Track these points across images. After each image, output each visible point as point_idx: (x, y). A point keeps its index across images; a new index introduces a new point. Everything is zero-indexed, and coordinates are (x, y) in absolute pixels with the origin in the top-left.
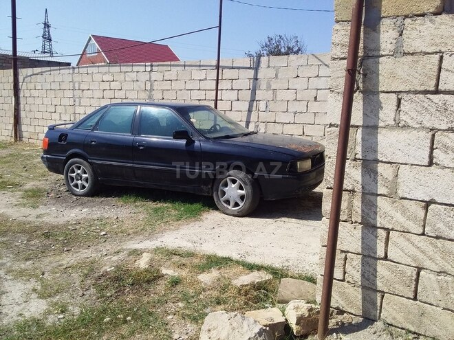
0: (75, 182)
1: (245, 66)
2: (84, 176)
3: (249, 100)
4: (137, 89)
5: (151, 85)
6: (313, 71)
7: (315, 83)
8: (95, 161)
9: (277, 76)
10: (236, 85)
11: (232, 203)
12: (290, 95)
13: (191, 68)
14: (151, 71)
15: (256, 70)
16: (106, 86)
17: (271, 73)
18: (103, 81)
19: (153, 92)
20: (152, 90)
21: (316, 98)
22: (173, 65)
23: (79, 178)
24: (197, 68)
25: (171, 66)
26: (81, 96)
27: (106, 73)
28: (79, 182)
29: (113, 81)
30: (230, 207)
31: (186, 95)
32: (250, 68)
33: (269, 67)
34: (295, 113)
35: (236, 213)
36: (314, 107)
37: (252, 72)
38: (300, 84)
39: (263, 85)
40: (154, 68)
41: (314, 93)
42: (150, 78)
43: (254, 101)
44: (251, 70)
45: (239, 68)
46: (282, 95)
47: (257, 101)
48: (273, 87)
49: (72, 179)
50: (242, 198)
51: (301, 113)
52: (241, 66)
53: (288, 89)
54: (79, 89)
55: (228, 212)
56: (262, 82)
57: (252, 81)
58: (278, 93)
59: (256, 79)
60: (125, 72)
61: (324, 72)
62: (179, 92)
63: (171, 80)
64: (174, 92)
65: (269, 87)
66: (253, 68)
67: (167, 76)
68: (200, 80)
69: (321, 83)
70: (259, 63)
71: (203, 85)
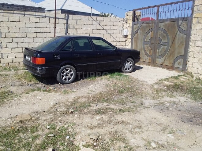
0: (64, 77)
1: (62, 18)
2: (70, 73)
3: (65, 33)
6: (90, 23)
7: (91, 27)
9: (77, 23)
12: (83, 31)
13: (29, 16)
17: (74, 22)
23: (67, 75)
28: (67, 77)
31: (27, 30)
33: (73, 19)
38: (86, 27)
39: (71, 27)
41: (91, 31)
43: (67, 33)
44: (65, 20)
46: (79, 31)
47: (69, 33)
48: (76, 28)
50: (131, 67)
52: (60, 17)
53: (82, 29)
55: (127, 72)
56: (70, 25)
57: (65, 24)
59: (67, 24)
61: (94, 23)
62: (21, 29)
63: (15, 22)
64: (18, 28)
65: (74, 28)
66: (66, 19)
67: (11, 19)
68: (36, 23)
69: (94, 27)
70: (68, 17)
71: (38, 25)
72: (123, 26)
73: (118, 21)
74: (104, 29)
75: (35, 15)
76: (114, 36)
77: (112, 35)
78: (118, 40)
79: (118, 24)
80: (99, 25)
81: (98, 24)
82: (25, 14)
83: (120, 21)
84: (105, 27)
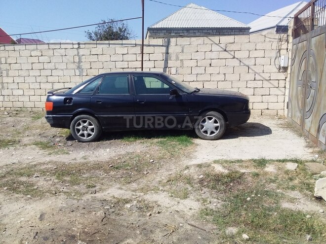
0: (81, 132)
1: (159, 44)
2: (90, 127)
3: (163, 67)
4: (66, 61)
5: (79, 59)
6: (208, 48)
7: (209, 55)
8: (102, 116)
9: (183, 51)
10: (152, 57)
11: (209, 132)
12: (193, 63)
13: (114, 46)
14: (79, 48)
15: (167, 47)
16: (35, 60)
17: (179, 49)
18: (31, 56)
19: (82, 64)
20: (80, 62)
21: (210, 64)
22: (99, 44)
23: (85, 129)
24: (120, 46)
25: (97, 44)
26: (8, 68)
27: (34, 50)
28: (85, 132)
29: (42, 55)
30: (208, 135)
31: (112, 65)
32: (162, 46)
33: (176, 45)
34: (197, 74)
35: (213, 138)
36: (210, 70)
37: (164, 49)
38: (199, 56)
39: (173, 57)
40: (81, 45)
41: (209, 62)
42: (78, 53)
43: (166, 67)
45: (154, 46)
46: (187, 63)
47: (169, 68)
48: (181, 58)
49: (79, 131)
50: (217, 128)
51: (201, 74)
52: (156, 44)
53: (191, 59)
54: (6, 63)
55: (207, 138)
56: (172, 55)
57: (164, 54)
58: (184, 61)
59: (167, 53)
60: (53, 49)
61: (215, 48)
62: (105, 63)
63: (98, 55)
64: (101, 63)
65: (177, 58)
66: (165, 46)
67: (94, 51)
68: (123, 54)
69: (214, 55)
70: (169, 42)
71: (126, 57)
72: (280, 50)
73: (267, 39)
74: (234, 58)
75: (122, 44)
76: (258, 69)
77: (252, 67)
78: (266, 76)
79: (267, 46)
80: (225, 50)
81: (222, 50)
82: (109, 44)
83: (271, 40)
84: (237, 55)
